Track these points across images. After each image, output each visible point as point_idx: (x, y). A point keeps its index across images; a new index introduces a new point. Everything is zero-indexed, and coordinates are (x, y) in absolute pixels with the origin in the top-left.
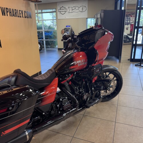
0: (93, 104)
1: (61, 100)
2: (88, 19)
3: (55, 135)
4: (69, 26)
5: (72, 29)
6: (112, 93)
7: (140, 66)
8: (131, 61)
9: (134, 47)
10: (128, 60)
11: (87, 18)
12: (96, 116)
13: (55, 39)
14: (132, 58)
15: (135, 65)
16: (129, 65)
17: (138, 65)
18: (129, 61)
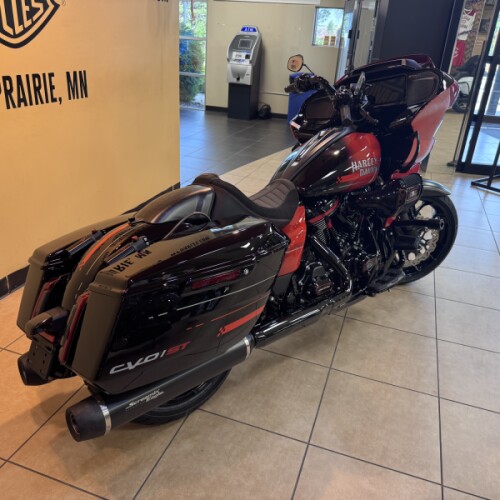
0: (391, 284)
1: (308, 267)
2: (320, 10)
3: (280, 361)
4: (254, 30)
5: (261, 42)
6: (422, 262)
7: (488, 187)
8: (457, 171)
9: (473, 123)
10: (449, 165)
11: (317, 7)
12: (379, 322)
13: (193, 71)
14: (464, 160)
15: (473, 184)
16: (453, 183)
17: (482, 183)
18: (453, 170)
